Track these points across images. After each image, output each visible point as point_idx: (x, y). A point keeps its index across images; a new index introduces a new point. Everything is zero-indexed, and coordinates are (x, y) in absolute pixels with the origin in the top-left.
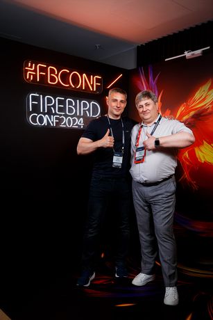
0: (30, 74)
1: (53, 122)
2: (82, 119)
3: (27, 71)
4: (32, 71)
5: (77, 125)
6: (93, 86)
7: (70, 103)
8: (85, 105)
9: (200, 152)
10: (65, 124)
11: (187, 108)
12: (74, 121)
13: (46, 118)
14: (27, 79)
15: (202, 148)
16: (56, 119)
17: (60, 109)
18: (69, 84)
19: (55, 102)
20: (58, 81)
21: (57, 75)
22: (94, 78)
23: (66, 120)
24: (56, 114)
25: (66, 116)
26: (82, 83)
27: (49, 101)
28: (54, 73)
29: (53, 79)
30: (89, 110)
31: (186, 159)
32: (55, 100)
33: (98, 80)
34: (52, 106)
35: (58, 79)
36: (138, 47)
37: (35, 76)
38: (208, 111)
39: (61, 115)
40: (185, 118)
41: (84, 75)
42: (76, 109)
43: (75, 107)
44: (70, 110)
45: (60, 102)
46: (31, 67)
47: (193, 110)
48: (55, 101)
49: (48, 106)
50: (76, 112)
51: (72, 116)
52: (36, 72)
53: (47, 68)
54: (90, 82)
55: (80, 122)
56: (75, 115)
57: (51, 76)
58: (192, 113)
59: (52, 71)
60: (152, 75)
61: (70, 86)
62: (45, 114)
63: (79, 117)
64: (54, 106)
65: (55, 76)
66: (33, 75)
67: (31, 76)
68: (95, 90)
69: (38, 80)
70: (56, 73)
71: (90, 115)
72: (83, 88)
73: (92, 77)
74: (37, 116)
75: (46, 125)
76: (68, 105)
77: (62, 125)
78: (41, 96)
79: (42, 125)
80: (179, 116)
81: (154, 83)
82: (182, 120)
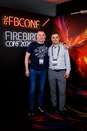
0: (6, 22)
3: (4, 20)
4: (7, 20)
5: (28, 45)
8: (32, 35)
10: (23, 45)
11: (81, 37)
12: (27, 43)
13: (13, 43)
14: (4, 24)
16: (19, 43)
17: (20, 38)
18: (24, 25)
20: (19, 24)
21: (19, 22)
23: (23, 43)
24: (18, 40)
25: (23, 41)
27: (15, 34)
29: (16, 24)
30: (34, 37)
31: (79, 62)
32: (18, 34)
33: (38, 23)
34: (16, 37)
35: (19, 23)
36: (57, 5)
37: (8, 23)
39: (20, 41)
40: (79, 42)
41: (32, 20)
42: (28, 38)
43: (27, 36)
44: (25, 38)
45: (20, 35)
46: (6, 18)
47: (84, 39)
49: (14, 37)
50: (28, 39)
51: (25, 41)
52: (9, 21)
53: (13, 18)
54: (34, 24)
56: (27, 40)
57: (15, 22)
58: (83, 40)
59: (16, 20)
60: (64, 20)
61: (25, 26)
62: (13, 41)
63: (29, 41)
64: (17, 37)
65: (18, 22)
66: (7, 22)
67: (6, 23)
68: (36, 27)
69: (9, 25)
70: (18, 21)
71: (34, 40)
72: (31, 27)
73: (35, 21)
74: (9, 42)
75: (14, 46)
76: (24, 36)
77: (21, 45)
78: (11, 32)
79: (12, 46)
80: (77, 41)
81: (65, 24)
82: (78, 44)
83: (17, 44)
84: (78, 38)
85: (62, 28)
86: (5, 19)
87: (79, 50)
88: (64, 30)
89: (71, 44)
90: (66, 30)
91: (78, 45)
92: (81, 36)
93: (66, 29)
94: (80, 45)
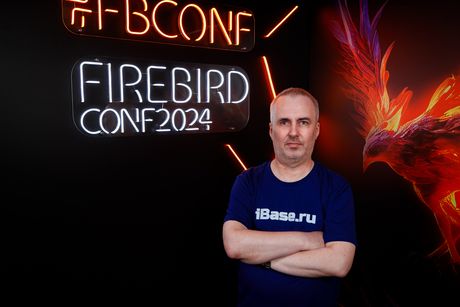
0: (78, 14)
1: (139, 125)
2: (207, 110)
3: (71, 5)
4: (84, 5)
5: (197, 124)
6: (232, 35)
7: (181, 77)
8: (215, 79)
10: (169, 125)
12: (190, 116)
13: (121, 116)
14: (70, 26)
16: (148, 115)
17: (156, 93)
18: (178, 32)
19: (145, 77)
20: (152, 28)
21: (149, 14)
22: (235, 18)
23: (170, 117)
24: (146, 104)
25: (171, 107)
26: (208, 30)
27: (130, 75)
28: (141, 9)
29: (137, 24)
30: (224, 89)
32: (144, 71)
33: (244, 22)
34: (137, 87)
35: (151, 23)
37: (92, 19)
39: (158, 106)
42: (195, 90)
43: (193, 84)
44: (181, 93)
45: (157, 76)
48: (144, 74)
49: (125, 87)
50: (195, 97)
51: (185, 107)
52: (95, 9)
54: (227, 27)
55: (204, 119)
56: (193, 103)
57: (132, 17)
59: (135, 3)
61: (181, 36)
62: (118, 106)
63: (201, 108)
64: (142, 87)
65: (144, 16)
66: (85, 14)
67: (83, 18)
68: (238, 43)
69: (100, 28)
70: (146, 9)
71: (227, 99)
72: (212, 41)
73: (231, 13)
74: (100, 113)
75: (123, 131)
76: (176, 83)
77: (162, 128)
78: (109, 65)
79: (113, 132)
81: (370, 26)
82: (442, 118)
83: (140, 120)
84: (444, 90)
85: (355, 42)
87: (445, 152)
88: (367, 52)
89: (403, 122)
90: (377, 53)
91: (443, 124)
92: (458, 82)
93: (378, 46)
94: (456, 125)
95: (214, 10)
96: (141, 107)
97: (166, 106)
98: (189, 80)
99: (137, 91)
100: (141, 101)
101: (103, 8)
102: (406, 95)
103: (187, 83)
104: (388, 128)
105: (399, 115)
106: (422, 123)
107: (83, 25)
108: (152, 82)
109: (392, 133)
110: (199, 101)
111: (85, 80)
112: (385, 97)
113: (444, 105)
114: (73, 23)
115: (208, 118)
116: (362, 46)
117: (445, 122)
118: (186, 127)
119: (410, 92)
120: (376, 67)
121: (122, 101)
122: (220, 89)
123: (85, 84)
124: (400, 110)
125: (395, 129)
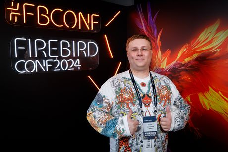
0: (14, 16)
1: (45, 68)
2: (78, 60)
4: (16, 11)
5: (74, 67)
6: (90, 25)
7: (65, 45)
8: (82, 46)
9: (205, 99)
10: (60, 67)
11: (190, 49)
12: (70, 63)
13: (36, 63)
14: (10, 22)
15: (207, 94)
16: (49, 63)
17: (53, 53)
18: (64, 24)
19: (47, 45)
20: (50, 22)
21: (49, 16)
22: (91, 17)
23: (60, 64)
24: (48, 58)
25: (60, 59)
26: (78, 23)
27: (40, 44)
28: (45, 13)
29: (43, 20)
30: (86, 50)
32: (47, 42)
33: (95, 19)
34: (43, 50)
35: (50, 20)
38: (216, 55)
39: (54, 59)
40: (187, 60)
42: (72, 51)
43: (71, 48)
44: (65, 52)
45: (53, 44)
49: (37, 50)
50: (72, 54)
51: (67, 59)
52: (22, 13)
53: (35, 8)
54: (87, 21)
55: (77, 64)
56: (71, 57)
57: (41, 17)
58: (196, 56)
59: (42, 11)
61: (65, 26)
62: (34, 59)
63: (75, 59)
64: (46, 50)
65: (46, 16)
66: (17, 15)
67: (16, 17)
68: (92, 29)
69: (25, 22)
70: (47, 13)
71: (87, 55)
72: (80, 28)
73: (89, 15)
74: (25, 63)
75: (37, 71)
76: (63, 47)
77: (56, 69)
78: (30, 39)
79: (32, 72)
80: (180, 57)
81: (152, 21)
82: (183, 63)
83: (45, 66)
84: (184, 50)
86: (14, 8)
88: (151, 33)
90: (156, 33)
91: (184, 65)
92: (190, 46)
93: (156, 30)
94: (189, 65)
95: (80, 13)
96: (46, 59)
97: (58, 58)
98: (69, 46)
99: (43, 52)
100: (46, 56)
101: (26, 13)
102: (168, 52)
103: (68, 48)
104: (161, 67)
105: (165, 61)
106: (175, 65)
107: (16, 21)
108: (51, 47)
109: (163, 69)
110: (74, 56)
111: (17, 47)
112: (159, 53)
113: (184, 56)
114: (11, 20)
115: (79, 64)
116: (149, 30)
117: (185, 64)
118: (68, 68)
119: (170, 51)
120: (155, 40)
121: (36, 56)
122: (84, 50)
123: (17, 49)
124: (166, 59)
125: (164, 68)
